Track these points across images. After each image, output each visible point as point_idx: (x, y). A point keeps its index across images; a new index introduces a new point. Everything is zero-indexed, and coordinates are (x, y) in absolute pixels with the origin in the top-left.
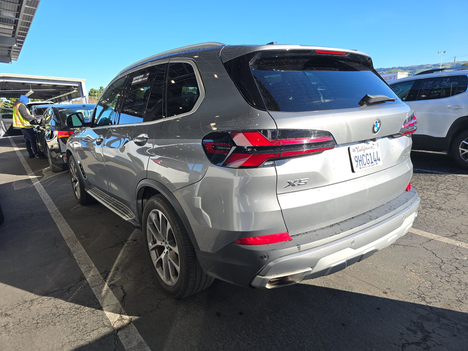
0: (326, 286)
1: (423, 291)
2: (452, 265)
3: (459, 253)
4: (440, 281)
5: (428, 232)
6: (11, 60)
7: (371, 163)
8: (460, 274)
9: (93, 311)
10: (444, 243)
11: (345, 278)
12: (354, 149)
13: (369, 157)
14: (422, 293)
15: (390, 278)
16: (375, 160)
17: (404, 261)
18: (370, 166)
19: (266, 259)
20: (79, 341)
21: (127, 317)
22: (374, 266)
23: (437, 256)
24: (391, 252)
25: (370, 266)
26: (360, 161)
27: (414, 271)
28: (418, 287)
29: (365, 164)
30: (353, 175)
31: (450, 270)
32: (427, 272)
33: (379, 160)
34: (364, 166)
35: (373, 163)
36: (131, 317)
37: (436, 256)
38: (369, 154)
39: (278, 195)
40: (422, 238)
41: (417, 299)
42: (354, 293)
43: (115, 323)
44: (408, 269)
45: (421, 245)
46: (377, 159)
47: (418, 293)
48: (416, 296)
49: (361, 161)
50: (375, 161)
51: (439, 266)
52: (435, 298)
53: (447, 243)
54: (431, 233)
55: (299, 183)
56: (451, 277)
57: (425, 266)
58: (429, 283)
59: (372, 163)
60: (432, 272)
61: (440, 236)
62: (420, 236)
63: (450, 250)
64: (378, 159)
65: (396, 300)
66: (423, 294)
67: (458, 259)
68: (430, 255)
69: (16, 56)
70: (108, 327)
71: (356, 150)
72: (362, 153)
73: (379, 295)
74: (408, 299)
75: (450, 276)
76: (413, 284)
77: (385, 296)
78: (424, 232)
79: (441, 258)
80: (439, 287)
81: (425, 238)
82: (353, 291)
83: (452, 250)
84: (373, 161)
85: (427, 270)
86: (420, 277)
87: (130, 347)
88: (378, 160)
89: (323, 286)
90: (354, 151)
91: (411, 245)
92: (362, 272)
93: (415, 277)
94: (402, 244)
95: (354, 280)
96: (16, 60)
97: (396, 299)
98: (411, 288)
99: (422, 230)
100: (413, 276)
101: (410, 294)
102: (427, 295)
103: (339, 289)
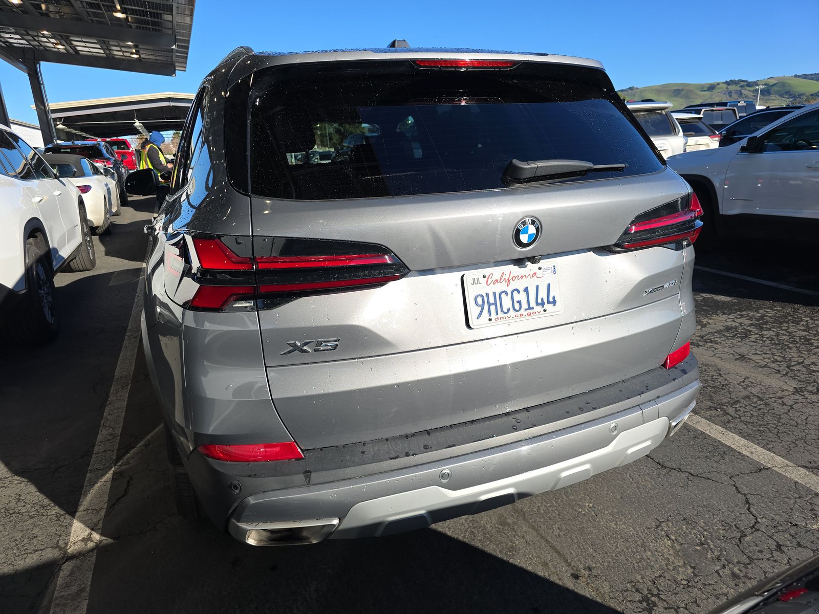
0: (466, 540)
1: (661, 589)
2: (774, 537)
3: (811, 510)
4: (717, 572)
5: (769, 450)
6: (175, 70)
7: (526, 310)
8: (776, 564)
9: (61, 515)
10: (791, 480)
11: (516, 527)
12: (478, 279)
13: (522, 297)
14: (655, 592)
15: (610, 544)
16: (540, 301)
17: (667, 509)
18: (522, 315)
19: (237, 491)
20: (6, 565)
21: (96, 537)
22: (594, 511)
23: (752, 509)
24: (652, 486)
25: (584, 511)
26: (489, 305)
27: (673, 537)
28: (658, 575)
29: (505, 310)
30: (468, 335)
31: (760, 548)
32: (702, 544)
33: (554, 302)
34: (501, 315)
35: (533, 308)
36: (103, 538)
37: (749, 509)
38: (521, 290)
39: (267, 369)
40: (744, 463)
41: (635, 605)
42: (511, 564)
43: (74, 544)
44: (662, 530)
45: (730, 478)
46: (545, 300)
47: (648, 590)
48: (638, 597)
49: (495, 304)
50: (537, 304)
51: (739, 535)
52: (679, 610)
53: (796, 483)
54: (774, 453)
55: (316, 348)
56: (750, 567)
57: (705, 530)
58: (690, 571)
59: (530, 308)
60: (712, 547)
61: (790, 464)
62: (744, 456)
63: (792, 502)
64: (551, 300)
65: (588, 598)
66: (658, 595)
67: (796, 525)
68: (737, 505)
69: (184, 65)
70: (60, 549)
71: (483, 280)
72: (498, 288)
73: (560, 579)
74: (614, 600)
75: (749, 564)
76: (652, 566)
77: (570, 584)
78: (759, 448)
79: (758, 516)
80: (706, 585)
81: (752, 462)
82: (511, 561)
83: (798, 500)
84: (533, 304)
85: (706, 539)
86: (677, 554)
87: (62, 594)
88: (549, 302)
89: (461, 538)
90: (475, 282)
91: (708, 476)
92: (559, 520)
93: (666, 550)
94: (689, 470)
95: (531, 535)
96: (185, 71)
97: (589, 596)
98: (639, 577)
99: (758, 444)
100: (663, 548)
101: (627, 590)
102: (665, 601)
103: (487, 549)
